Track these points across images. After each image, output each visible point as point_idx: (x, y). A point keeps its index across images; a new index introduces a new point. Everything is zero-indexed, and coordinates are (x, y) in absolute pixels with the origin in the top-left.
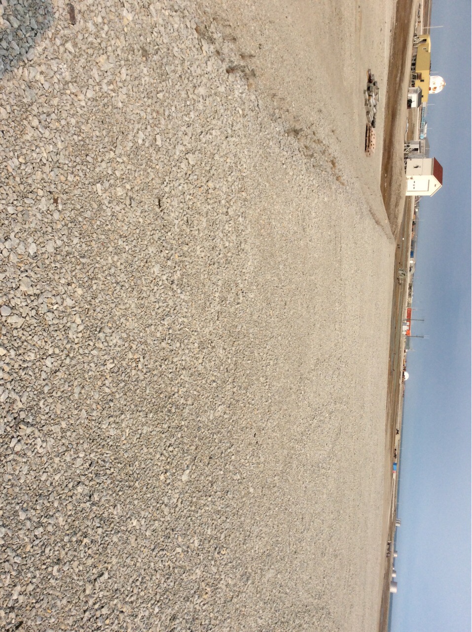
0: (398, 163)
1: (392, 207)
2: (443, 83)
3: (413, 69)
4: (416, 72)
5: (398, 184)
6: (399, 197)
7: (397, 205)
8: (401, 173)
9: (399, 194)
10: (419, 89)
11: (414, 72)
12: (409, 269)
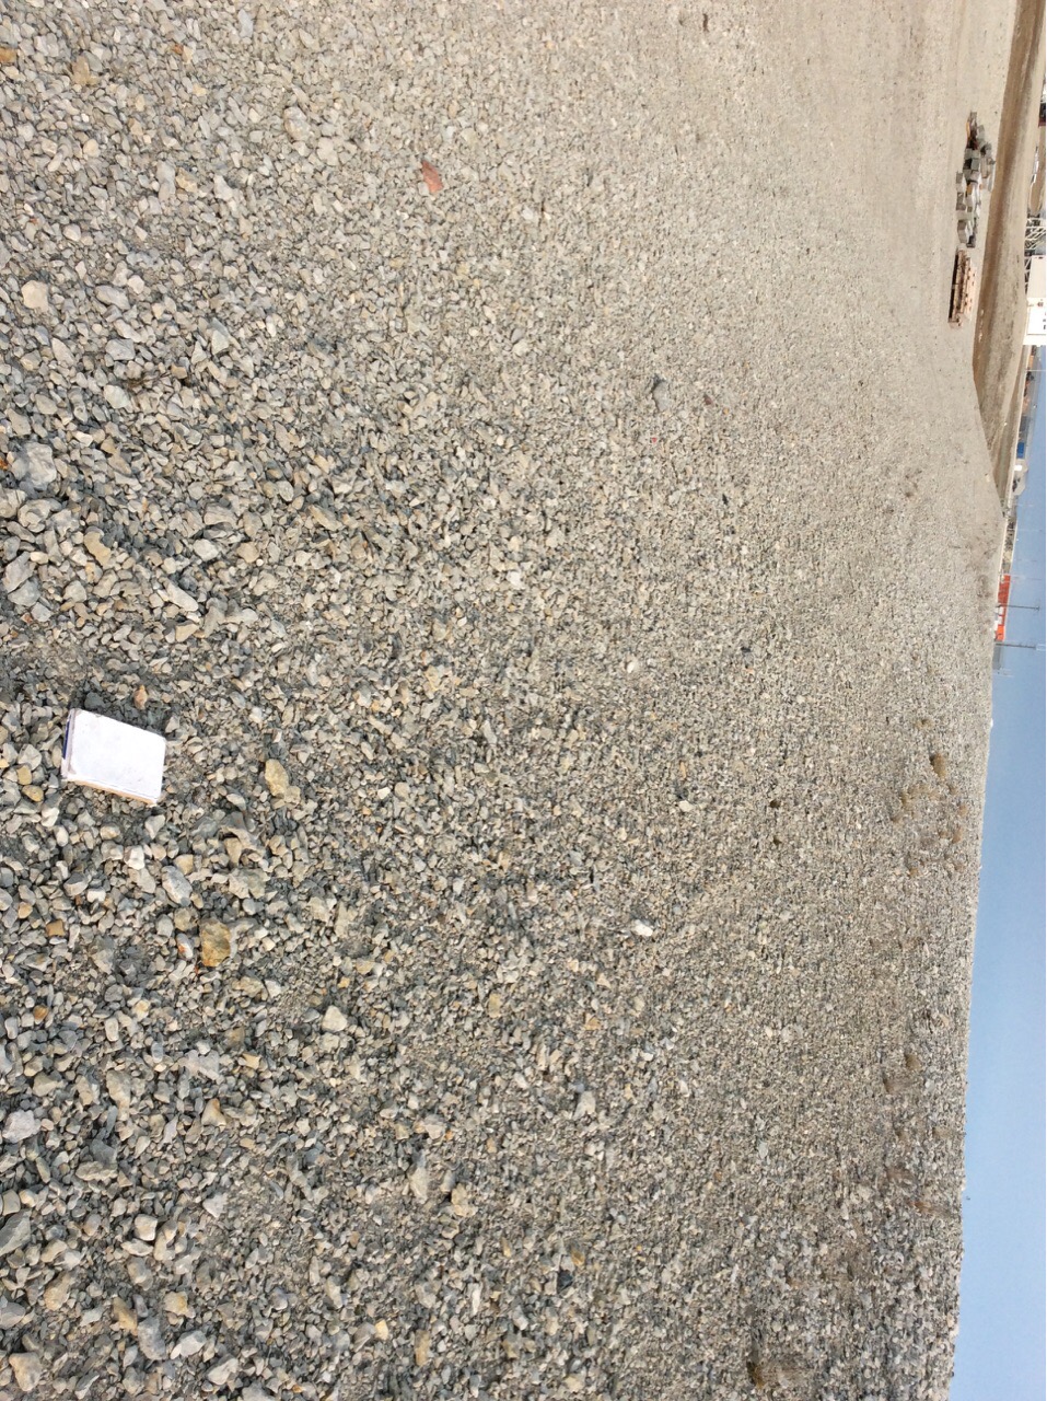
0: (1010, 272)
1: (991, 380)
5: (1008, 322)
6: (1008, 353)
7: (1001, 374)
8: (1015, 293)
9: (1009, 346)
12: (1012, 484)
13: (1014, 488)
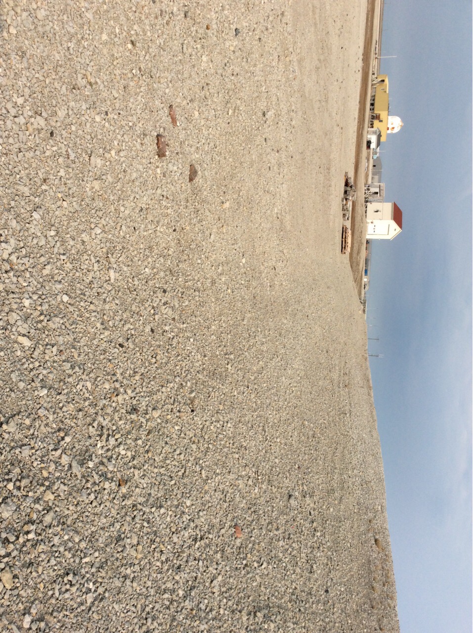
0: (360, 211)
2: (401, 124)
3: (372, 110)
4: (375, 112)
6: (360, 243)
7: (358, 253)
8: (362, 219)
9: (361, 240)
10: (378, 131)
11: (373, 113)
12: (363, 287)
13: (364, 288)
